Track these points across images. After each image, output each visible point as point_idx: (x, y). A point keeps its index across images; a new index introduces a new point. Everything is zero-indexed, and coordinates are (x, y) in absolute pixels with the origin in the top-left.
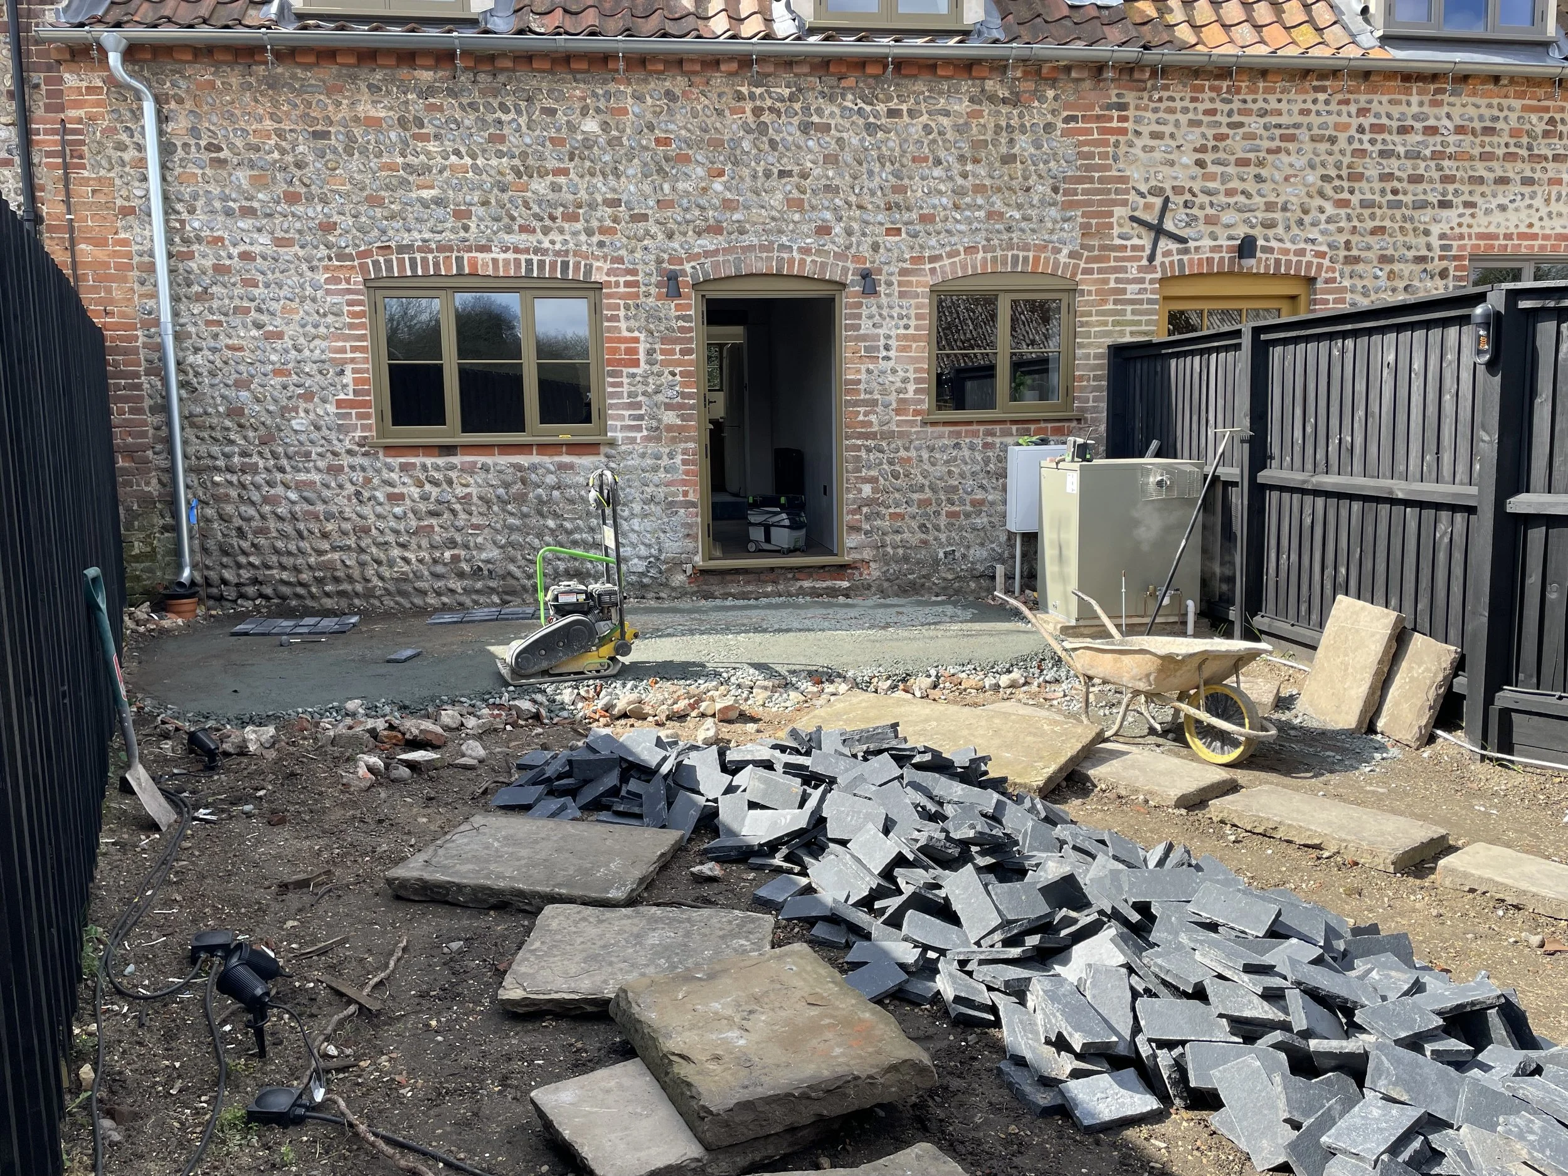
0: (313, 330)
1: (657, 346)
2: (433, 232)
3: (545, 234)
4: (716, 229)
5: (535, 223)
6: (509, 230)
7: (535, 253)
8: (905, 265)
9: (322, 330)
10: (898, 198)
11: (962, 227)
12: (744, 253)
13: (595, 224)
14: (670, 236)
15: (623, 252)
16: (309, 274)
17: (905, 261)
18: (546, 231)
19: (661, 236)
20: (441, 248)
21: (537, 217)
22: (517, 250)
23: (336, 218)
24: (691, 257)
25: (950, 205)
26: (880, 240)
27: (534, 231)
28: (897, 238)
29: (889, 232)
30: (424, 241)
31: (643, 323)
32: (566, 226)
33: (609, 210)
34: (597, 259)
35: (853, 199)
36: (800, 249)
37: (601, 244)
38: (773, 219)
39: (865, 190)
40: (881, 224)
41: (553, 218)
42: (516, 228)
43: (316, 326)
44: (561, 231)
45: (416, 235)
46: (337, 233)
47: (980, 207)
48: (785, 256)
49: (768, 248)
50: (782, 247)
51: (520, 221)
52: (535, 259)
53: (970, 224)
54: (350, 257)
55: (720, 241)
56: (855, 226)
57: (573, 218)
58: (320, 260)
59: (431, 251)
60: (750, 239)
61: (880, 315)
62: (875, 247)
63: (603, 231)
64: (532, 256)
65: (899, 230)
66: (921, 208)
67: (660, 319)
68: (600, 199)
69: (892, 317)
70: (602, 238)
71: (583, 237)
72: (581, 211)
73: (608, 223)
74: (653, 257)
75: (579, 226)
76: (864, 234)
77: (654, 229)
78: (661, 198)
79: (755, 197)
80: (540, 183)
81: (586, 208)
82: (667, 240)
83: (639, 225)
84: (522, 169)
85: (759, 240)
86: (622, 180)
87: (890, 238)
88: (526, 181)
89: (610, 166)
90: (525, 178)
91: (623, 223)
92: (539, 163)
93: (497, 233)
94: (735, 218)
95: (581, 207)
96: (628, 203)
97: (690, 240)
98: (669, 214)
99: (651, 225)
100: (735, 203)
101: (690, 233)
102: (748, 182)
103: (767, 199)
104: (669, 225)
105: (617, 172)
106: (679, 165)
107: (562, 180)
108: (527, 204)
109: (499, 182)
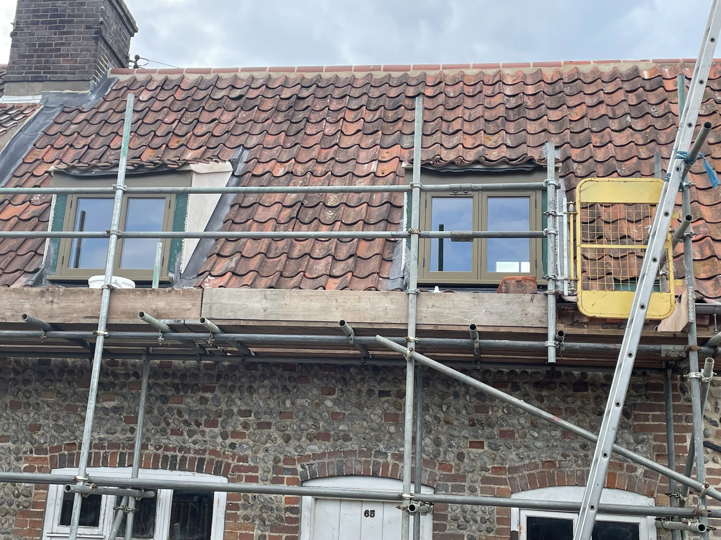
0: (7, 507)
1: (267, 533)
2: (108, 433)
3: (190, 436)
4: (325, 436)
5: (185, 429)
6: (163, 431)
7: (180, 451)
8: (487, 474)
9: (14, 507)
10: (481, 416)
11: (539, 444)
12: (345, 457)
13: (230, 429)
14: (287, 439)
15: (249, 453)
16: (15, 463)
17: (487, 470)
18: (191, 433)
19: (280, 441)
20: (112, 445)
21: (187, 423)
22: (167, 449)
23: (42, 421)
24: (302, 458)
25: (527, 425)
26: (465, 451)
27: (182, 434)
28: (480, 451)
29: (473, 445)
30: (100, 439)
31: (257, 512)
32: (207, 430)
33: (242, 419)
34: (227, 457)
35: (441, 415)
36: (393, 455)
37: (232, 446)
38: (372, 429)
39: (452, 409)
40: (466, 438)
41: (198, 424)
42: (169, 431)
43: (10, 505)
44: (203, 433)
46: (40, 433)
48: (381, 460)
49: (367, 453)
50: (379, 453)
51: (172, 425)
52: (179, 455)
53: (547, 441)
54: (45, 452)
55: (326, 446)
56: (443, 438)
57: (213, 424)
58: (25, 453)
59: (103, 448)
60: (352, 445)
61: (464, 518)
62: (460, 457)
63: (236, 434)
64: (177, 453)
65: (482, 443)
66: (502, 426)
67: (272, 509)
68: (235, 410)
69: (475, 521)
70: (234, 441)
71: (219, 440)
72: (220, 419)
73: (240, 428)
74: (272, 457)
75: (217, 430)
76: (451, 446)
77: (276, 435)
78: (283, 410)
79: (358, 412)
80: (192, 397)
81: (224, 417)
82: (284, 444)
83: (264, 431)
84: (180, 387)
85: (360, 447)
86: (254, 396)
87: (473, 450)
88: (182, 396)
89: (246, 385)
90: (182, 393)
91: (251, 430)
92: (194, 382)
93: (154, 435)
94: (341, 427)
95: (220, 416)
96: (257, 414)
97: (303, 444)
98: (288, 423)
99: (273, 432)
100: (342, 416)
101: (304, 439)
102: (354, 400)
103: (368, 413)
104: (287, 432)
105: (251, 390)
106: (300, 385)
107: (209, 395)
108: (180, 413)
109: (162, 396)
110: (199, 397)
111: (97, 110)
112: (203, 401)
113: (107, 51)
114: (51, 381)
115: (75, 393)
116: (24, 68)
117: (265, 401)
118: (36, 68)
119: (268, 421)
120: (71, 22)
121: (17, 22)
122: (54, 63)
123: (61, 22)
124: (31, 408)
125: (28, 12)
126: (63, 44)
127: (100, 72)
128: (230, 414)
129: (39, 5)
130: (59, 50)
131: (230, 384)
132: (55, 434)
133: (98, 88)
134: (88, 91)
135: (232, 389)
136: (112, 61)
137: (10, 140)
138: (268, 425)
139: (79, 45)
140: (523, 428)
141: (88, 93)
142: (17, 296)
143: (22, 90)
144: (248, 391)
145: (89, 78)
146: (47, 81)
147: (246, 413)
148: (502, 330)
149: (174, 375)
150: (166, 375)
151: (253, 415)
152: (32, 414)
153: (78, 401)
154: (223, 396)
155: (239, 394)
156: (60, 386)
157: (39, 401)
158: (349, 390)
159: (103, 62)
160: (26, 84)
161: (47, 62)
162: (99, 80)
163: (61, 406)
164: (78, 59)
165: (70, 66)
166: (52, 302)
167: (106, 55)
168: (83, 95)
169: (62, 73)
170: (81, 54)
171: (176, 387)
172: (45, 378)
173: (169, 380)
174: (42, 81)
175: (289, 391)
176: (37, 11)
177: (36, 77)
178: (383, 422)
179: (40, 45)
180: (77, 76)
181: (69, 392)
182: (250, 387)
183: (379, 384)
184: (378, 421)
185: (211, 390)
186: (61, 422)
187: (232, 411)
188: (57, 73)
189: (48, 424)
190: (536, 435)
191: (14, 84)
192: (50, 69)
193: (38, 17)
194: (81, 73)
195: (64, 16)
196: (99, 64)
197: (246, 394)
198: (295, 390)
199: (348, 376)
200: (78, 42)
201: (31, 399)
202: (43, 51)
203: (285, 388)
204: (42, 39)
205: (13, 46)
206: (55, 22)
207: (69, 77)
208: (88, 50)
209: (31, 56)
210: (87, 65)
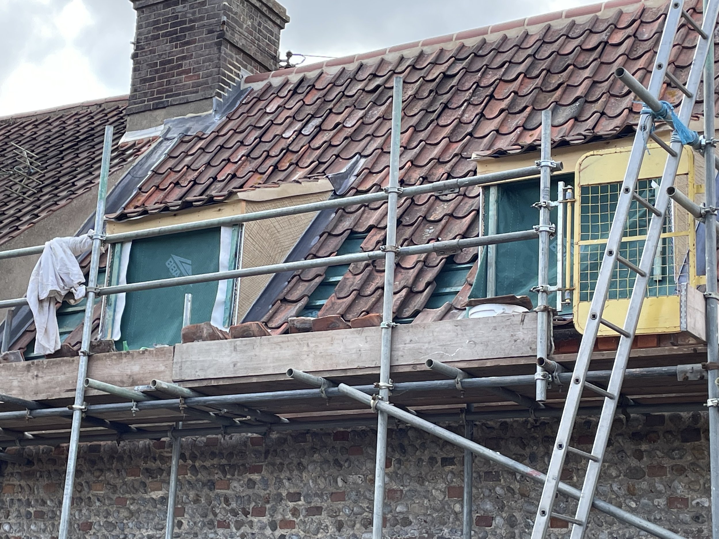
2: (157, 529)
3: (238, 529)
5: (232, 520)
6: (211, 524)
13: (279, 517)
14: (340, 527)
18: (239, 525)
19: (332, 530)
21: (234, 512)
23: (93, 519)
25: (623, 492)
27: (228, 527)
28: (564, 531)
29: (553, 523)
30: (149, 537)
32: (255, 520)
33: (291, 504)
35: (516, 486)
41: (246, 514)
42: (216, 523)
44: (251, 524)
45: (143, 531)
46: (91, 532)
47: (659, 494)
51: (220, 517)
53: (650, 512)
56: (518, 516)
57: (260, 512)
60: (412, 531)
63: (285, 524)
68: (284, 493)
70: (283, 532)
71: (268, 531)
72: (268, 506)
73: (289, 516)
75: (265, 519)
77: (327, 522)
78: (334, 491)
79: (418, 488)
80: (240, 480)
81: (272, 503)
82: (337, 533)
83: (314, 518)
84: (227, 468)
85: (421, 533)
86: (304, 474)
87: (556, 530)
88: (229, 480)
89: (295, 461)
90: (229, 477)
91: (301, 517)
92: (241, 462)
93: (201, 529)
94: (399, 509)
95: (268, 502)
96: (307, 496)
97: (357, 533)
98: (340, 506)
99: (325, 518)
100: (399, 493)
101: (358, 526)
102: (413, 472)
103: (430, 488)
104: (339, 518)
105: (301, 468)
106: (352, 458)
107: (256, 477)
108: (227, 501)
109: (209, 481)
110: (246, 480)
111: (217, 134)
112: (251, 484)
113: (237, 56)
114: (101, 471)
115: (125, 483)
116: (145, 95)
117: (315, 481)
118: (159, 92)
119: (319, 505)
120: (192, 28)
121: (138, 39)
122: (176, 83)
123: (182, 30)
124: (83, 504)
125: (148, 25)
126: (184, 58)
127: (228, 85)
128: (279, 498)
129: (159, 15)
130: (181, 66)
131: (278, 461)
132: (106, 533)
133: (225, 104)
134: (211, 112)
135: (281, 467)
136: (249, 66)
138: (318, 510)
139: (202, 55)
140: (618, 496)
141: (211, 114)
142: (7, 373)
143: (144, 122)
144: (297, 470)
145: (212, 94)
146: (168, 106)
147: (295, 497)
148: (489, 364)
149: (221, 455)
150: (213, 455)
151: (302, 498)
152: (84, 511)
153: (128, 492)
154: (271, 477)
155: (288, 474)
156: (109, 475)
157: (90, 495)
158: (407, 460)
159: (231, 71)
160: (148, 113)
161: (169, 83)
162: (226, 95)
163: (111, 499)
164: (201, 73)
165: (193, 83)
166: (37, 376)
167: (237, 60)
168: (207, 116)
169: (184, 94)
170: (203, 66)
171: (222, 469)
172: (96, 467)
173: (215, 461)
174: (164, 107)
175: (341, 466)
176: (157, 22)
177: (157, 104)
178: (447, 499)
179: (162, 63)
180: (199, 95)
181: (118, 482)
182: (299, 464)
183: (441, 449)
184: (441, 497)
185: (257, 470)
186: (111, 519)
187: (280, 494)
188: (179, 94)
189: (99, 522)
190: (633, 505)
191: (137, 116)
192: (171, 91)
193: (159, 29)
194: (204, 90)
195: (184, 22)
196: (224, 75)
197: (295, 472)
198: (346, 465)
199: (406, 442)
200: (200, 52)
201: (83, 492)
202: (164, 70)
203: (337, 463)
204: (164, 56)
205: (135, 70)
206: (175, 32)
207: (192, 97)
208: (210, 60)
209: (153, 79)
210: (210, 79)
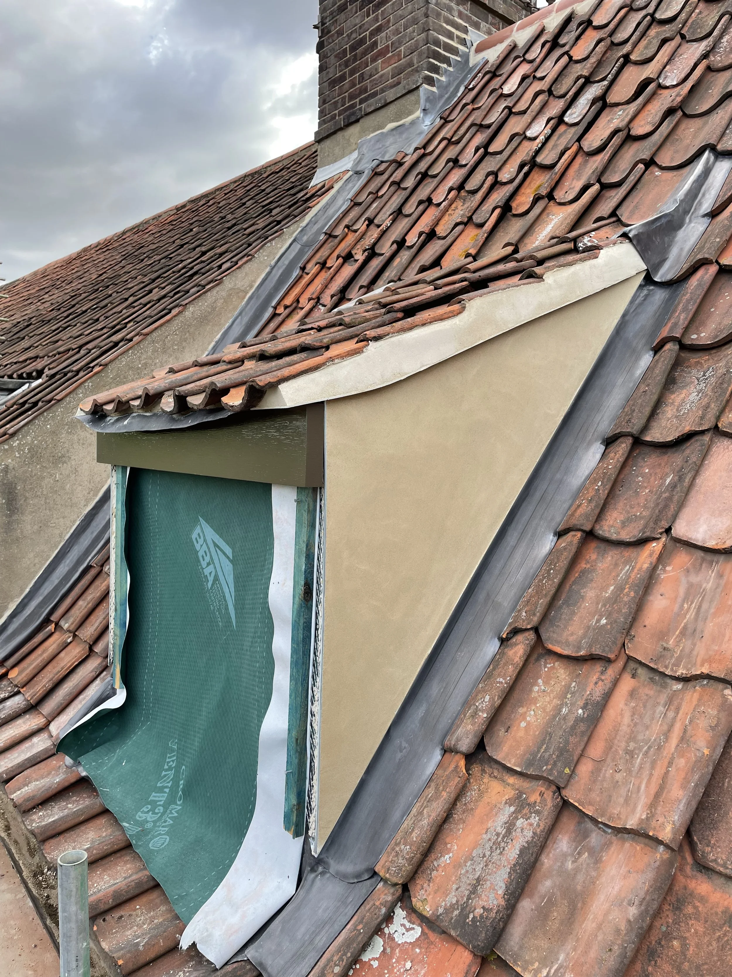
111: (422, 151)
113: (461, 8)
116: (336, 105)
118: (351, 97)
121: (322, 19)
122: (371, 76)
127: (447, 61)
130: (375, 44)
133: (441, 96)
134: (418, 113)
137: (268, 269)
139: (402, 17)
141: (418, 118)
143: (337, 150)
145: (417, 81)
146: (362, 117)
159: (450, 35)
160: (340, 135)
161: (361, 78)
162: (443, 79)
164: (402, 48)
165: (392, 69)
167: (460, 15)
168: (413, 123)
169: (381, 91)
170: (405, 36)
174: (357, 121)
177: (349, 117)
179: (353, 48)
180: (400, 90)
188: (375, 94)
191: (328, 142)
192: (366, 91)
194: (408, 76)
196: (437, 43)
200: (400, 12)
202: (355, 59)
204: (354, 36)
205: (322, 69)
208: (415, 21)
209: (342, 78)
210: (415, 57)
